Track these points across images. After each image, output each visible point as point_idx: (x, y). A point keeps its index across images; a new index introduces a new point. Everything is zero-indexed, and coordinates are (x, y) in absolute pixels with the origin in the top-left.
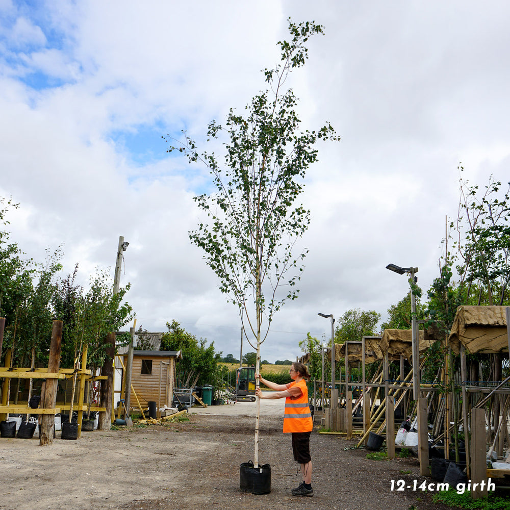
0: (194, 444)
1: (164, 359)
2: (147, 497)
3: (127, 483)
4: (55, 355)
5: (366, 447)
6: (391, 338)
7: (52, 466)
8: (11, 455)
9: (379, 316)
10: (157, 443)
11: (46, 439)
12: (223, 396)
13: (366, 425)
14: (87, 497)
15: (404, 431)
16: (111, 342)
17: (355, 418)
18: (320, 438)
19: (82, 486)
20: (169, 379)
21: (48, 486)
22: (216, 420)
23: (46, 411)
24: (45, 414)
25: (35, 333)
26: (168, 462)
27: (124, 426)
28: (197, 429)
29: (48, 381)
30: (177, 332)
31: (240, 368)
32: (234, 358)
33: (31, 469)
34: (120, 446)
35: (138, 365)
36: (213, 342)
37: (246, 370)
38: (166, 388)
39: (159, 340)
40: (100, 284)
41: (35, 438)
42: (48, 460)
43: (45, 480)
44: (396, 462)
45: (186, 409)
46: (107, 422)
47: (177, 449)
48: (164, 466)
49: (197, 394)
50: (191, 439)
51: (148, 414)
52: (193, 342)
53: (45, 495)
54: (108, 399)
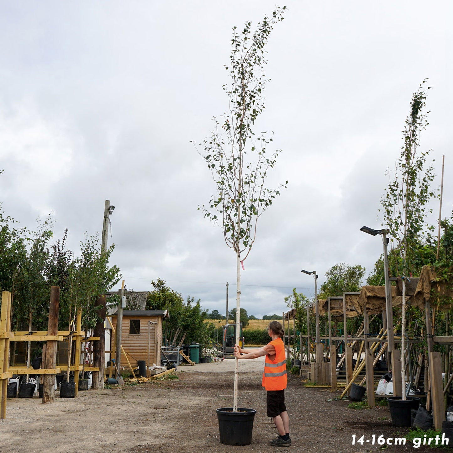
0: (186, 399)
1: (151, 318)
2: (149, 442)
3: (130, 432)
4: (54, 319)
5: (349, 398)
6: (369, 294)
7: (59, 420)
8: (19, 412)
9: (364, 270)
10: (150, 399)
11: (48, 397)
12: (210, 354)
13: (349, 377)
14: (97, 444)
15: (385, 381)
16: (102, 304)
17: (341, 371)
18: (306, 391)
19: (91, 435)
20: (157, 338)
21: (60, 436)
22: (205, 377)
23: (47, 371)
24: (47, 374)
25: (32, 298)
26: (164, 415)
27: (116, 385)
28: (187, 386)
29: (48, 343)
30: (163, 291)
31: (227, 325)
32: (219, 313)
33: (42, 423)
34: (117, 403)
35: (126, 325)
36: (200, 300)
37: (232, 327)
38: (154, 347)
39: (145, 299)
40: (91, 249)
41: (36, 397)
42: (54, 415)
43: (57, 431)
44: (376, 410)
45: (174, 368)
46: (101, 381)
47: (170, 404)
48: (160, 418)
49: (184, 352)
50: (182, 395)
51: (138, 373)
52: (179, 300)
53: (60, 443)
54: (101, 359)
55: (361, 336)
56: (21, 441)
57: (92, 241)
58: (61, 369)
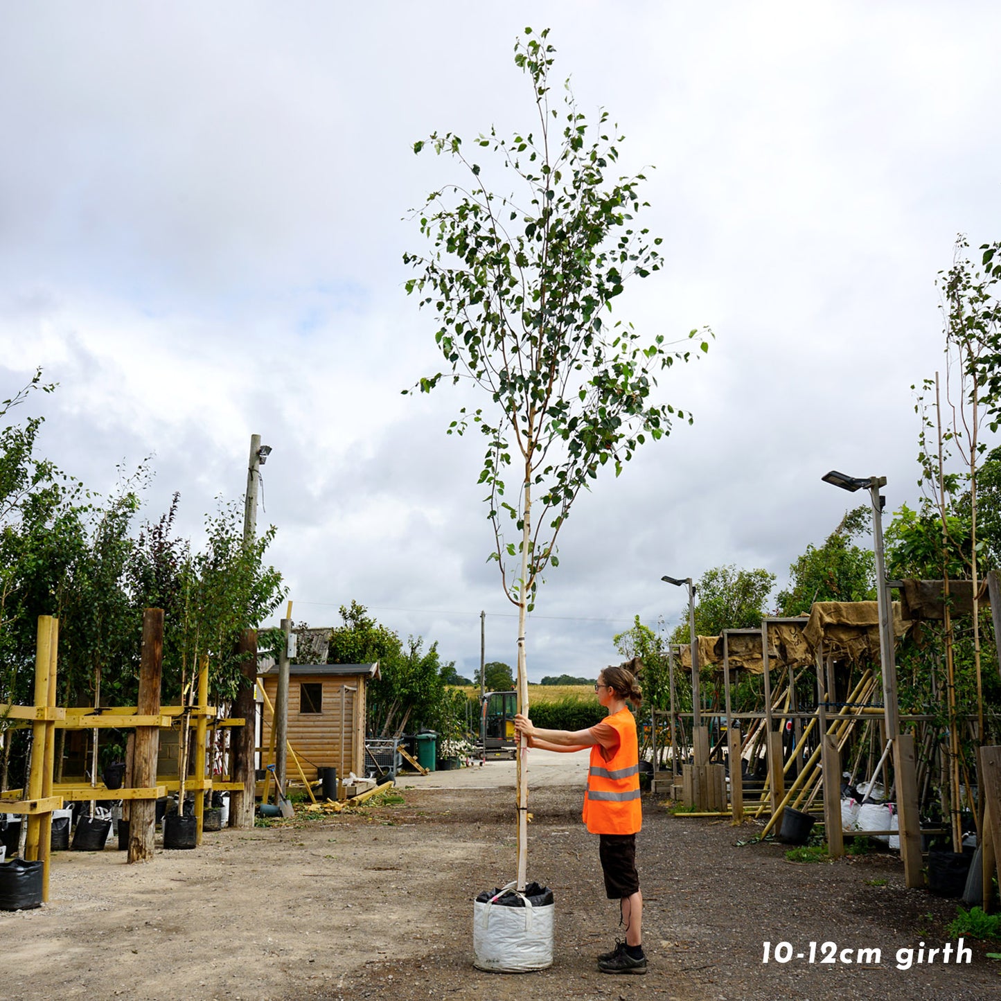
0: (436, 847)
1: (345, 681)
2: (389, 954)
3: (336, 929)
4: (152, 679)
5: (779, 838)
6: (828, 619)
7: (170, 903)
8: (78, 884)
9: (773, 578)
10: (360, 849)
11: (140, 849)
12: (458, 752)
13: (776, 794)
14: (270, 960)
15: (852, 802)
16: (248, 650)
18: (679, 825)
19: (250, 938)
20: (357, 722)
21: (179, 942)
22: (458, 800)
23: (138, 793)
24: (137, 800)
25: (100, 636)
26: (400, 885)
27: (278, 818)
28: (428, 817)
29: (138, 731)
30: (362, 626)
31: (486, 695)
32: (458, 674)
33: (132, 910)
34: (292, 858)
35: (293, 695)
36: (436, 644)
37: (498, 697)
38: (351, 738)
39: (326, 643)
40: (227, 531)
41: (111, 849)
42: (158, 891)
43: (169, 930)
44: (848, 864)
45: (391, 780)
46: (247, 811)
47: (406, 860)
48: (396, 893)
49: (406, 749)
50: (424, 837)
51: (320, 792)
52: (394, 644)
53: (182, 959)
54: (247, 766)
55: (778, 710)
56: (88, 959)
57: (230, 514)
58: (167, 788)
